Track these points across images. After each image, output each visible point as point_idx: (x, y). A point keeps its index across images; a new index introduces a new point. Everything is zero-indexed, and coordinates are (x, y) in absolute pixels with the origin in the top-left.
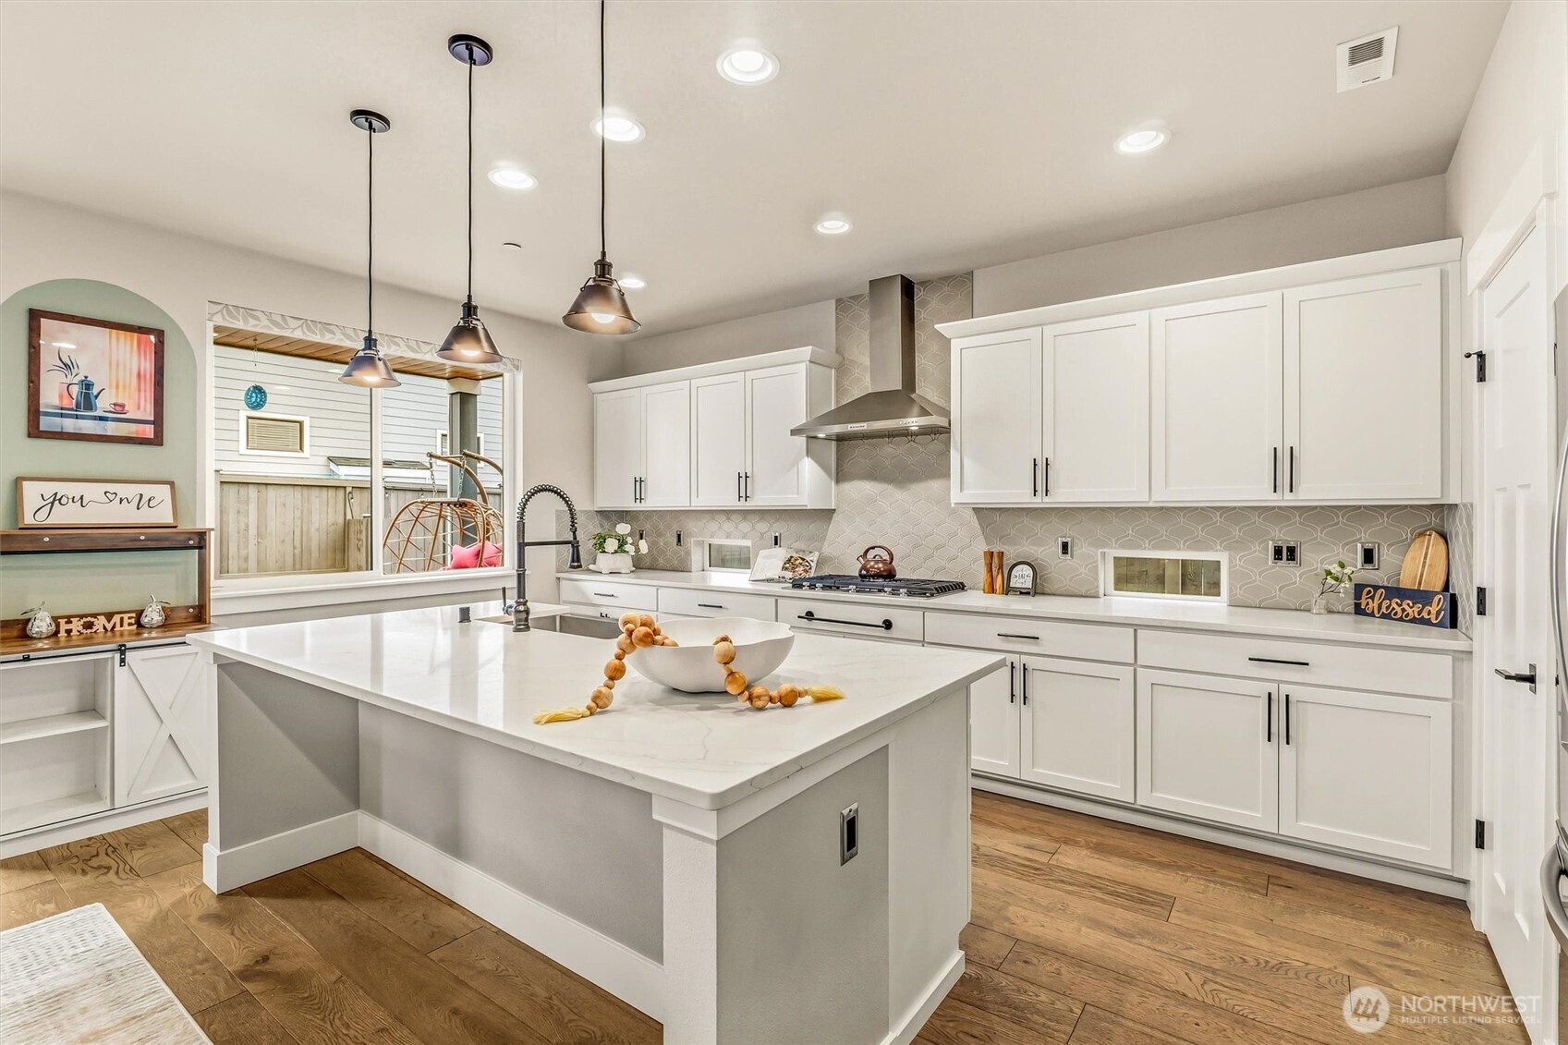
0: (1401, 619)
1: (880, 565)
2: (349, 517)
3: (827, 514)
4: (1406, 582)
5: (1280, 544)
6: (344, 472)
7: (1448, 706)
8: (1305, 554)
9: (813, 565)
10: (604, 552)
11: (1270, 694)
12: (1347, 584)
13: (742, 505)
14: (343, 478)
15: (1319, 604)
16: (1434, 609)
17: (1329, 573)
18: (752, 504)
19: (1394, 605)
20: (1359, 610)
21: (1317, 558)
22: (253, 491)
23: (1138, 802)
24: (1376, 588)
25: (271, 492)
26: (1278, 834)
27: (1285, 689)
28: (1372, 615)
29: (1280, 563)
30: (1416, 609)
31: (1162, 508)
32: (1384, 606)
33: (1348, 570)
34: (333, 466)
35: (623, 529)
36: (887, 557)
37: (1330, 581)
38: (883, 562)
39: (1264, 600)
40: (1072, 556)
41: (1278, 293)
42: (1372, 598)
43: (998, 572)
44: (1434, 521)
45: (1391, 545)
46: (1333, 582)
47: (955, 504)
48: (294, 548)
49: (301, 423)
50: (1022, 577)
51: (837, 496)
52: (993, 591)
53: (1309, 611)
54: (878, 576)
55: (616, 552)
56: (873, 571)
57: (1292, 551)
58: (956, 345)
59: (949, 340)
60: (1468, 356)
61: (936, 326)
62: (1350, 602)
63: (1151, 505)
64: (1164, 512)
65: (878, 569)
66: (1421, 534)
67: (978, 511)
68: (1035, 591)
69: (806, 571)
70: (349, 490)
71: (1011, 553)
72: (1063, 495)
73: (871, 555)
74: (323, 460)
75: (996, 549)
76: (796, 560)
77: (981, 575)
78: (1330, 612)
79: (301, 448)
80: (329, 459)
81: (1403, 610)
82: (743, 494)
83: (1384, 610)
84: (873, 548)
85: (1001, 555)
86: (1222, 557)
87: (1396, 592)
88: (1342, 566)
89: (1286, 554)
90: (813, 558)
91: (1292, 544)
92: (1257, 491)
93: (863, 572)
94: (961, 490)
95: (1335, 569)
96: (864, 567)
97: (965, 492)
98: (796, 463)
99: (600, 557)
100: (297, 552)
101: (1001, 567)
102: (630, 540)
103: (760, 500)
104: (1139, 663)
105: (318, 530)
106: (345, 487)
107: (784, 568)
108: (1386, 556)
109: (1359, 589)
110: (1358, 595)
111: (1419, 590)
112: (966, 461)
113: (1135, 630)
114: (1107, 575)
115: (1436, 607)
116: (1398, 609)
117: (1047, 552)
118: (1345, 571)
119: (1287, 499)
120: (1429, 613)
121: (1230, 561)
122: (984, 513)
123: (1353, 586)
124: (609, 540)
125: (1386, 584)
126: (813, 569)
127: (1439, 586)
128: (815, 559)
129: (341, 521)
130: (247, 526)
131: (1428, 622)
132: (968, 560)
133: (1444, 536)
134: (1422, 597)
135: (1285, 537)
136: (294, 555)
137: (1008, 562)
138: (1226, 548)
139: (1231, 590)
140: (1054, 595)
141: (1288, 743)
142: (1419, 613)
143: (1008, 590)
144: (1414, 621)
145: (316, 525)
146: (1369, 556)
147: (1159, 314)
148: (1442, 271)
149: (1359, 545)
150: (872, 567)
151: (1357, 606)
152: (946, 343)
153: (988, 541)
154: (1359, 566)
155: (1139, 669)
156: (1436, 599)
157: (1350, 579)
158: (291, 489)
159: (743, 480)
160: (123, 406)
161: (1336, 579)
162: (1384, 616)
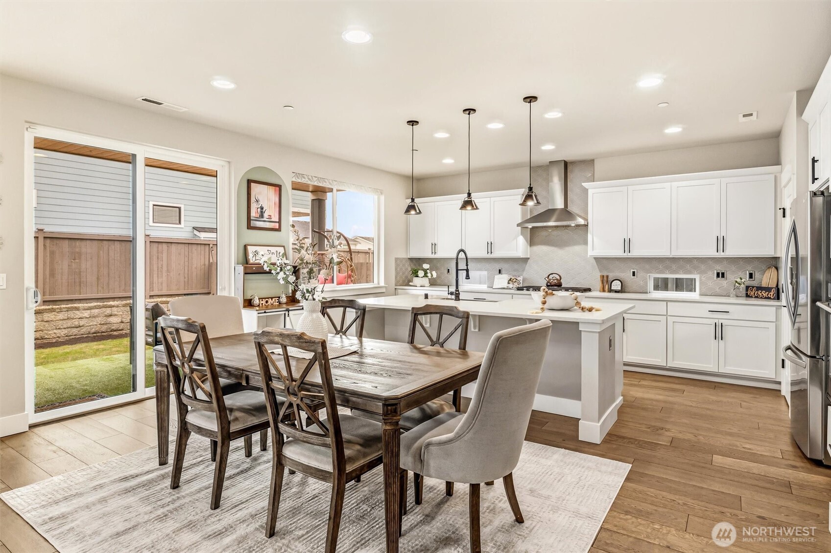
0: (761, 298)
1: (556, 281)
2: (211, 261)
3: (525, 260)
4: (764, 285)
5: (719, 271)
6: (203, 236)
7: (775, 324)
8: (727, 275)
9: (521, 282)
10: (418, 276)
11: (716, 323)
12: (742, 285)
13: (489, 256)
14: (202, 239)
15: (733, 292)
16: (772, 293)
17: (736, 282)
18: (493, 256)
19: (759, 293)
20: (747, 296)
21: (731, 277)
22: (165, 246)
23: (668, 365)
24: (753, 287)
25: (174, 247)
26: (718, 372)
27: (721, 321)
28: (752, 297)
29: (719, 279)
30: (766, 294)
31: (673, 258)
32: (756, 293)
33: (743, 281)
34: (196, 232)
35: (426, 266)
36: (558, 278)
37: (737, 284)
38: (557, 279)
39: (713, 293)
40: (637, 277)
41: (719, 179)
42: (752, 291)
43: (606, 284)
44: (774, 263)
45: (759, 271)
46: (738, 285)
47: (590, 256)
48: (185, 278)
49: (180, 208)
50: (616, 285)
51: (530, 252)
52: (604, 291)
53: (729, 296)
54: (555, 285)
55: (423, 277)
56: (553, 284)
57: (723, 274)
58: (590, 192)
59: (588, 189)
60: (780, 209)
61: (582, 184)
62: (744, 292)
63: (671, 257)
64: (674, 260)
65: (555, 282)
66: (769, 268)
67: (595, 258)
68: (622, 291)
69: (519, 284)
70: (211, 246)
71: (612, 276)
72: (636, 252)
73: (551, 277)
74: (191, 229)
75: (605, 274)
76: (513, 279)
77: (599, 285)
78: (737, 297)
79: (180, 223)
80: (194, 228)
81: (762, 294)
82: (489, 251)
83: (756, 295)
84: (552, 274)
85: (607, 277)
86: (697, 277)
87: (760, 288)
88: (741, 279)
89: (721, 275)
90: (520, 279)
91: (723, 271)
92: (711, 252)
93: (549, 284)
94: (593, 250)
95: (739, 280)
96: (548, 282)
97: (594, 251)
98: (516, 238)
99: (415, 279)
100: (186, 280)
101: (607, 281)
102: (428, 271)
103: (497, 254)
104: (668, 314)
105: (196, 268)
106: (209, 244)
107: (509, 283)
108: (757, 275)
109: (747, 288)
110: (747, 290)
111: (768, 287)
112: (594, 238)
113: (667, 303)
114: (651, 285)
115: (772, 294)
116: (760, 294)
117: (627, 276)
118: (742, 281)
119: (721, 254)
120: (771, 295)
121: (700, 278)
122: (598, 260)
123: (745, 287)
124: (420, 272)
125: (757, 286)
126: (521, 284)
127: (775, 286)
128: (522, 279)
129: (207, 263)
130: (162, 265)
131: (769, 298)
132: (593, 279)
133: (777, 268)
134: (768, 289)
135: (720, 268)
136: (185, 282)
137: (610, 279)
138: (698, 273)
139: (700, 289)
140: (629, 292)
141: (722, 339)
142: (767, 295)
143: (610, 291)
144: (766, 298)
145: (195, 266)
146: (751, 276)
147: (675, 184)
148: (775, 176)
149: (748, 272)
150: (552, 282)
151: (747, 294)
152: (586, 191)
153: (600, 271)
154: (748, 279)
155: (668, 317)
156: (773, 290)
157: (744, 284)
158: (183, 245)
159: (489, 245)
160: (271, 216)
161: (739, 284)
162: (756, 297)
